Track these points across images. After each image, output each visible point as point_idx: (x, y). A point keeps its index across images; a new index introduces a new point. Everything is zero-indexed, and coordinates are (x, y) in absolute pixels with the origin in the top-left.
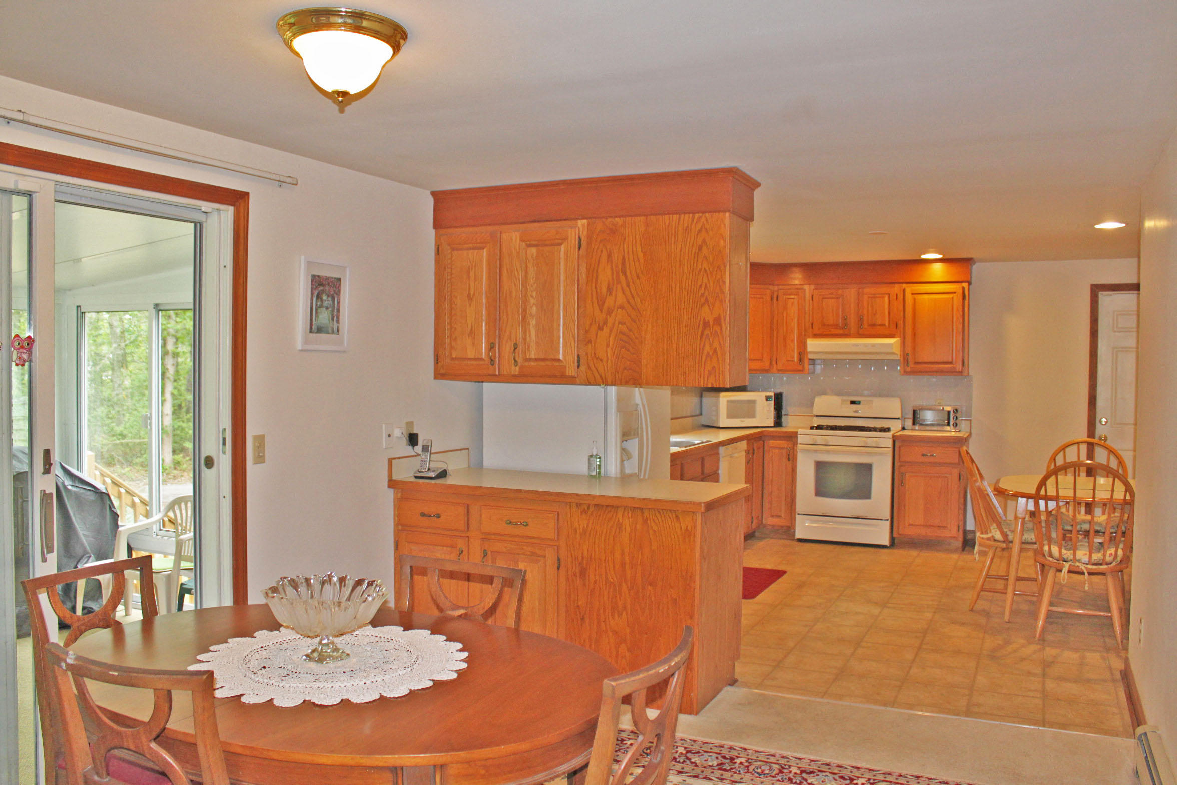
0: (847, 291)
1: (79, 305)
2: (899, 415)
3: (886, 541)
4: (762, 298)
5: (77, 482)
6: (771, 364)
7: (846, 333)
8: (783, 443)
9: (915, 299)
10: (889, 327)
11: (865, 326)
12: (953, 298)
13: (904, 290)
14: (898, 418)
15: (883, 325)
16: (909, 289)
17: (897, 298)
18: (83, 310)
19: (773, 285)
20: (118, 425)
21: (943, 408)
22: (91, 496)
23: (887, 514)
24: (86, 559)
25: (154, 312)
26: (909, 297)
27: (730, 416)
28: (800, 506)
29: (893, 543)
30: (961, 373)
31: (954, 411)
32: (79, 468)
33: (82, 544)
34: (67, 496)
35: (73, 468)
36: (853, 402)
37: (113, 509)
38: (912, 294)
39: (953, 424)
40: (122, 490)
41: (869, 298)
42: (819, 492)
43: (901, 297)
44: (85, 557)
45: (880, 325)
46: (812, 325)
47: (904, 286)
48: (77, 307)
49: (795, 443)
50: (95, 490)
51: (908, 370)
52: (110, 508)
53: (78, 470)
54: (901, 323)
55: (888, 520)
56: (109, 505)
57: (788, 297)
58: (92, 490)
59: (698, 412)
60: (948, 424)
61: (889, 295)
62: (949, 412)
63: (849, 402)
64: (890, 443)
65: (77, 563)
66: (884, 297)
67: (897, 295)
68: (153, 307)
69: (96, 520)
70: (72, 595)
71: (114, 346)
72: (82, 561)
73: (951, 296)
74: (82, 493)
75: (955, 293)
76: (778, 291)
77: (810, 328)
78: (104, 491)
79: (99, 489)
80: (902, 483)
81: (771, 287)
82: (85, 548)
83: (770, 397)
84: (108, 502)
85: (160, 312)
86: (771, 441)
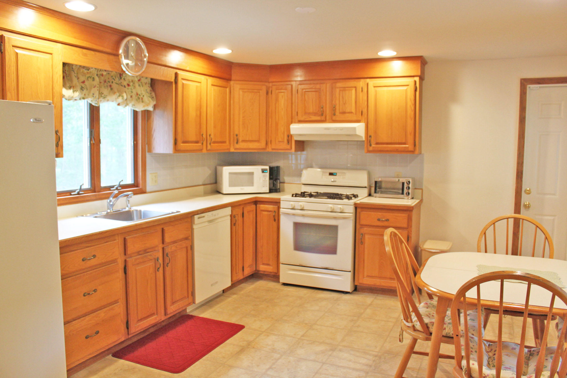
0: (324, 85)
2: (366, 185)
3: (349, 289)
4: (259, 92)
6: (267, 144)
7: (323, 119)
8: (270, 207)
9: (376, 91)
10: (356, 114)
11: (337, 113)
12: (406, 90)
13: (368, 84)
14: (366, 187)
15: (352, 113)
16: (372, 82)
17: (362, 91)
19: (269, 82)
21: (399, 180)
23: (349, 266)
26: (372, 90)
27: (232, 184)
28: (283, 258)
29: (356, 289)
30: (413, 152)
31: (407, 183)
36: (331, 174)
38: (374, 87)
39: (406, 194)
41: (340, 90)
42: (298, 247)
43: (365, 90)
45: (349, 113)
46: (297, 113)
47: (368, 80)
49: (279, 208)
51: (371, 149)
54: (365, 111)
55: (350, 272)
57: (280, 91)
59: (214, 181)
60: (403, 193)
61: (356, 87)
62: (403, 184)
63: (328, 174)
64: (351, 209)
66: (352, 90)
67: (362, 88)
73: (405, 88)
75: (408, 85)
76: (272, 87)
77: (296, 115)
80: (362, 243)
81: (267, 84)
83: (266, 170)
86: (262, 206)
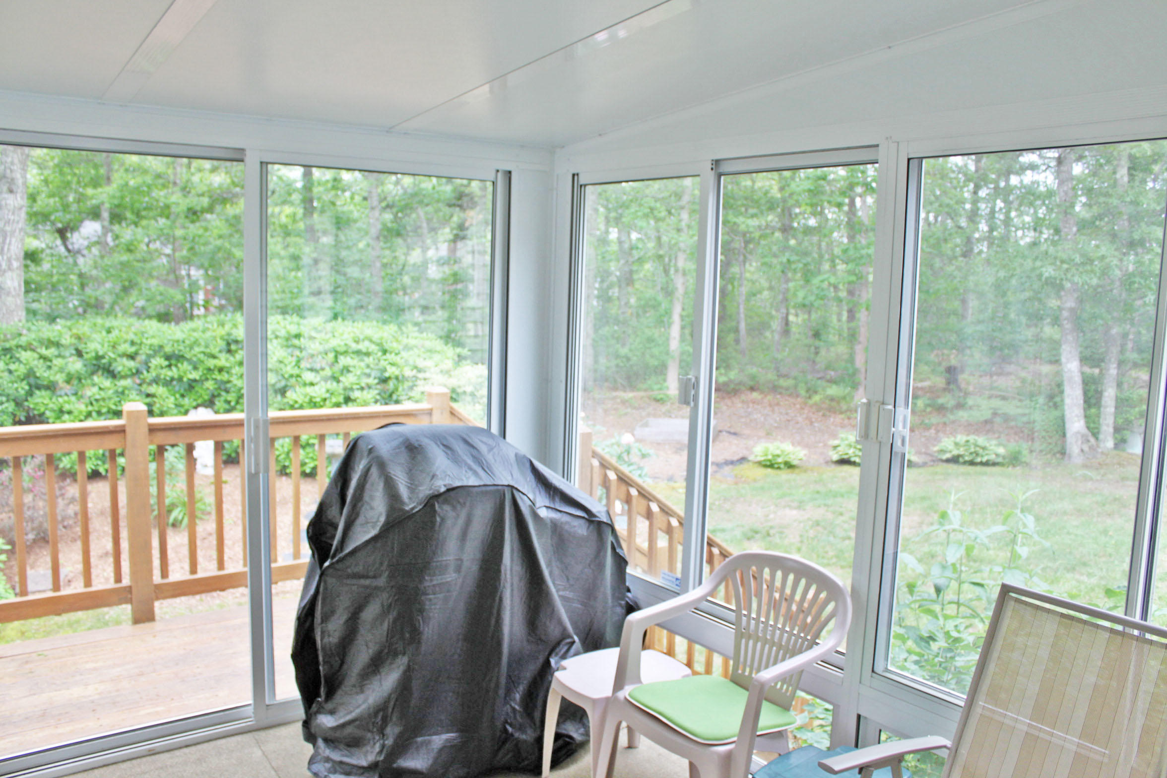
1: (576, 172)
5: (557, 499)
18: (582, 182)
20: (623, 345)
22: (580, 529)
24: (565, 648)
25: (711, 176)
32: (566, 473)
33: (560, 622)
34: (537, 530)
35: (555, 471)
37: (618, 550)
40: (634, 492)
44: (563, 643)
48: (574, 175)
50: (590, 517)
52: (613, 548)
53: (563, 477)
56: (612, 544)
58: (583, 518)
65: (550, 655)
68: (710, 166)
69: (588, 571)
70: (537, 715)
71: (622, 262)
72: (557, 650)
74: (567, 523)
78: (604, 519)
79: (595, 516)
82: (565, 629)
84: (610, 538)
85: (722, 178)
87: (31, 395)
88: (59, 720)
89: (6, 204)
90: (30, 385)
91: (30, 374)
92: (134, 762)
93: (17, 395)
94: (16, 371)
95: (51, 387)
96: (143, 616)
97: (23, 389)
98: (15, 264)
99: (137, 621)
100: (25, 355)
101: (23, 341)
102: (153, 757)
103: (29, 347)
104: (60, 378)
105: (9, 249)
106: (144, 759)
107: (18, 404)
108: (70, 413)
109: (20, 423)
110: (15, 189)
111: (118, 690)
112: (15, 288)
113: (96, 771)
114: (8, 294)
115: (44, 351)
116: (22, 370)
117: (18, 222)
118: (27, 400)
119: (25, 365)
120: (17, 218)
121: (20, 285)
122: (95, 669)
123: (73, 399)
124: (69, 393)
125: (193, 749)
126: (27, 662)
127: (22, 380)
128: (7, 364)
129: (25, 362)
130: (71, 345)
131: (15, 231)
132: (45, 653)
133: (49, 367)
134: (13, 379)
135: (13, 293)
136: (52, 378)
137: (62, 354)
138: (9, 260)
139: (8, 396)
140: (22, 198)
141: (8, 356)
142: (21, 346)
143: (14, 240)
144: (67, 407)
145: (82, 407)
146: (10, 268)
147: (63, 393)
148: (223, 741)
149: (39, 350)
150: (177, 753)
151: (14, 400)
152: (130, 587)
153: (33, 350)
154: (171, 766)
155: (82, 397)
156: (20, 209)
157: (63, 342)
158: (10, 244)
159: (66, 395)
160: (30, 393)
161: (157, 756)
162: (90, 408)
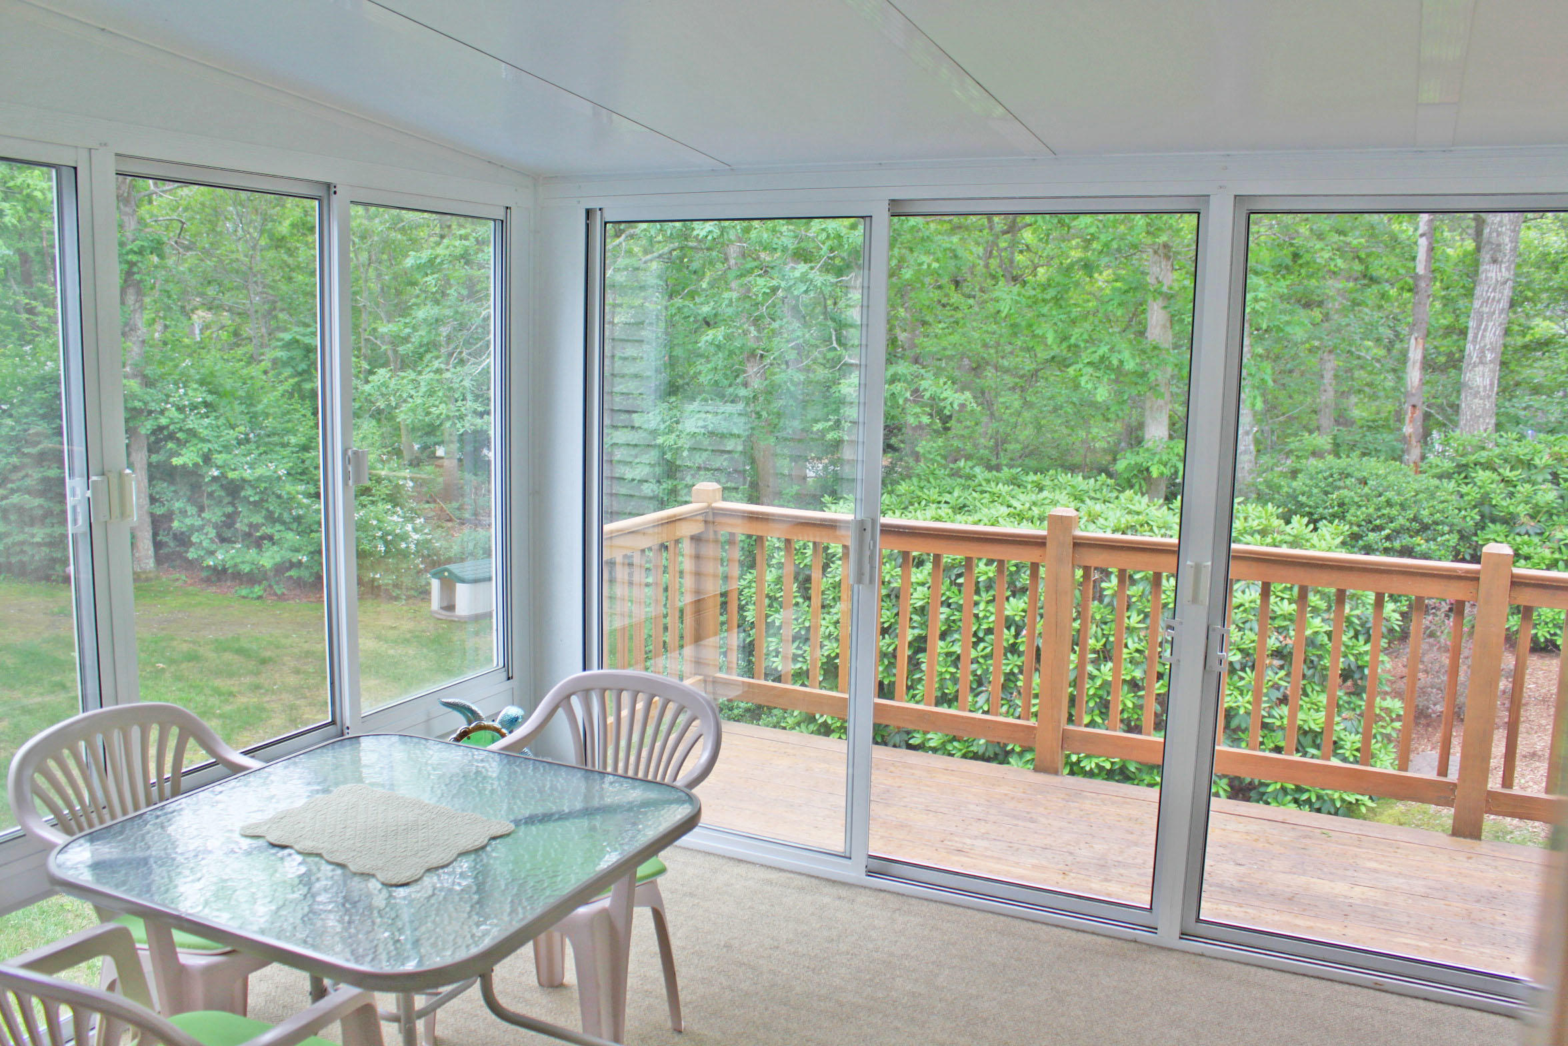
87: (1483, 528)
88: (1304, 910)
89: (1487, 278)
90: (1483, 516)
91: (1484, 500)
92: (1353, 988)
93: (1463, 525)
94: (1468, 494)
95: (1509, 521)
96: (1467, 829)
97: (1472, 519)
98: (1489, 356)
99: (1456, 832)
100: (1482, 476)
101: (1483, 456)
102: (1378, 993)
103: (1489, 466)
104: (1522, 510)
105: (1483, 336)
106: (1366, 991)
107: (1463, 537)
108: (1527, 558)
109: (1463, 560)
110: (1499, 256)
111: (1386, 904)
112: (1485, 387)
113: (1306, 979)
114: (1477, 393)
115: (1507, 473)
116: (1473, 493)
117: (1499, 301)
118: (1476, 534)
119: (1480, 488)
120: (1497, 296)
121: (1492, 384)
122: (1375, 871)
123: (1536, 539)
124: (1531, 532)
125: (1432, 1005)
126: (1305, 837)
127: (1475, 507)
128: (1459, 485)
129: (1479, 483)
130: (1546, 466)
131: (1494, 313)
132: (1331, 833)
133: (1511, 495)
134: (1463, 505)
135: (1482, 394)
136: (1511, 509)
137: (1533, 477)
138: (1482, 351)
139: (1452, 525)
140: (1508, 269)
141: (1463, 475)
142: (1481, 464)
143: (1491, 324)
144: (1525, 550)
145: (1547, 553)
146: (1482, 362)
147: (1523, 531)
148: (1477, 1014)
149: (1501, 470)
150: (1409, 1001)
151: (1459, 532)
152: (1455, 784)
153: (1495, 470)
154: (1392, 1013)
155: (1548, 539)
156: (1505, 283)
157: (1537, 461)
158: (1485, 330)
159: (1527, 533)
160: (1481, 526)
161: (1383, 994)
162: (1557, 556)
